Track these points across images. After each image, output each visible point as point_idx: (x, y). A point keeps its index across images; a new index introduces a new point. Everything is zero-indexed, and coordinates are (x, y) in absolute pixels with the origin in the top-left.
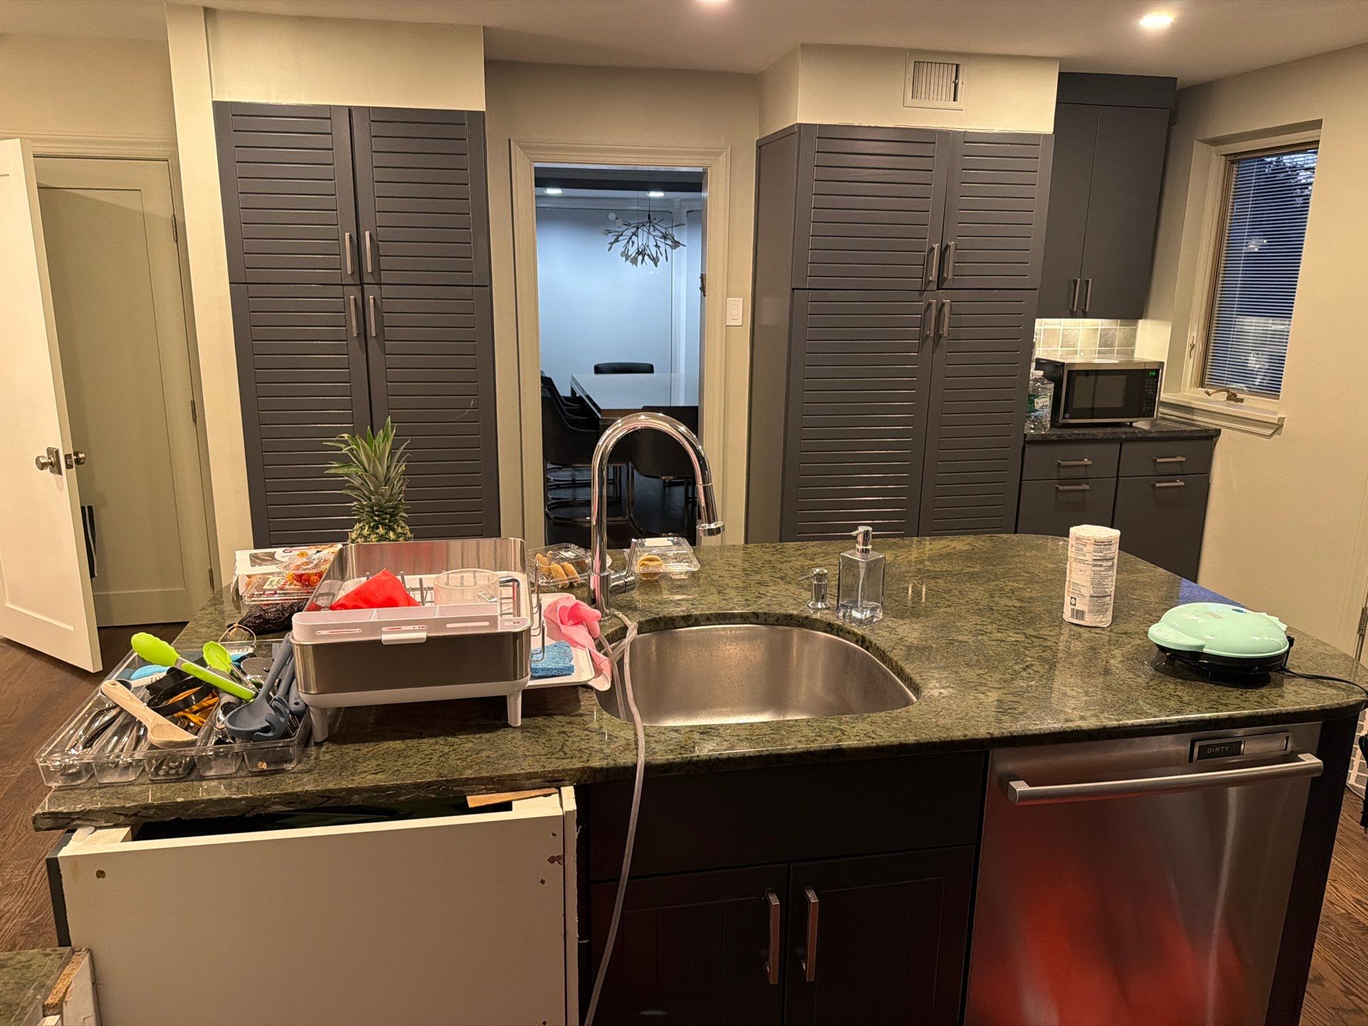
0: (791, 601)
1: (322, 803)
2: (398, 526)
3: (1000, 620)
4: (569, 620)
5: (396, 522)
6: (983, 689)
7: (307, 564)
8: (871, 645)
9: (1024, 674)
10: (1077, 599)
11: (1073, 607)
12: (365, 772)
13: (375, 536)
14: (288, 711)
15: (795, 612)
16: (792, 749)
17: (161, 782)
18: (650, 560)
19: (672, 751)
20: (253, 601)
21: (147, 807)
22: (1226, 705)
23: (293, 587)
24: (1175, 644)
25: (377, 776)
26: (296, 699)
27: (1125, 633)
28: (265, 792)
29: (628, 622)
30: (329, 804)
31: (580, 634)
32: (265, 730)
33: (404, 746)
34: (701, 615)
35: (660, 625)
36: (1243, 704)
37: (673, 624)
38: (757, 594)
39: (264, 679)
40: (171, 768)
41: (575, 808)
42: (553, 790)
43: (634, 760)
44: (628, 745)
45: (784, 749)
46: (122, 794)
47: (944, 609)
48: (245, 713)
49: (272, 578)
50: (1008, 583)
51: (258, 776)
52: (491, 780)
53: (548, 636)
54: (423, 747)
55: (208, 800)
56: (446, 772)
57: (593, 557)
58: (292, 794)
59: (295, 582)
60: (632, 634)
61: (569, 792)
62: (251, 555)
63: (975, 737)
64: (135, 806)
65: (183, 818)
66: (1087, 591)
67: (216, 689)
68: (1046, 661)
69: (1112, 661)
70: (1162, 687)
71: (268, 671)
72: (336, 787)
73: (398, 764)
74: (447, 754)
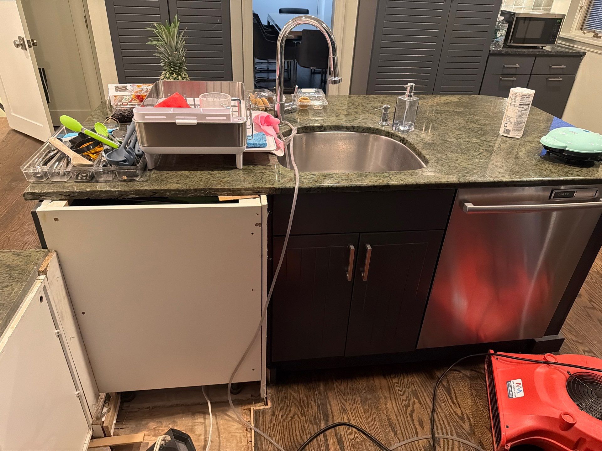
0: (371, 121)
1: (153, 195)
2: (183, 73)
3: (469, 133)
4: (265, 123)
5: (182, 72)
6: (458, 162)
7: (141, 91)
8: (407, 142)
9: (478, 156)
10: (508, 124)
11: (505, 128)
12: (172, 183)
13: (172, 78)
14: (134, 154)
15: (372, 127)
16: (366, 184)
17: (79, 182)
18: (304, 99)
19: (311, 183)
20: (117, 107)
21: (74, 192)
22: (572, 174)
23: (135, 101)
24: (553, 145)
25: (178, 185)
26: (138, 149)
27: (528, 141)
28: (127, 189)
29: (292, 127)
30: (156, 195)
31: (270, 130)
32: (124, 161)
33: (189, 173)
34: (327, 126)
35: (308, 130)
36: (580, 174)
37: (314, 130)
38: (354, 118)
39: (123, 140)
40: (83, 176)
41: (267, 204)
42: (257, 196)
43: (294, 186)
44: (291, 179)
45: (363, 184)
46: (62, 186)
47: (444, 127)
48: (115, 153)
49: (125, 97)
50: (475, 117)
51: (123, 182)
52: (229, 190)
53: (255, 130)
54: (198, 174)
55: (100, 191)
56: (209, 185)
57: (276, 96)
58: (139, 190)
59: (136, 99)
60: (294, 132)
61: (264, 198)
62: (115, 87)
63: (452, 182)
64: (68, 191)
65: (91, 198)
66: (513, 120)
67: (101, 143)
68: (489, 151)
69: (520, 153)
70: (543, 165)
71: (125, 137)
72: (159, 188)
73: (187, 180)
74: (209, 178)
